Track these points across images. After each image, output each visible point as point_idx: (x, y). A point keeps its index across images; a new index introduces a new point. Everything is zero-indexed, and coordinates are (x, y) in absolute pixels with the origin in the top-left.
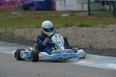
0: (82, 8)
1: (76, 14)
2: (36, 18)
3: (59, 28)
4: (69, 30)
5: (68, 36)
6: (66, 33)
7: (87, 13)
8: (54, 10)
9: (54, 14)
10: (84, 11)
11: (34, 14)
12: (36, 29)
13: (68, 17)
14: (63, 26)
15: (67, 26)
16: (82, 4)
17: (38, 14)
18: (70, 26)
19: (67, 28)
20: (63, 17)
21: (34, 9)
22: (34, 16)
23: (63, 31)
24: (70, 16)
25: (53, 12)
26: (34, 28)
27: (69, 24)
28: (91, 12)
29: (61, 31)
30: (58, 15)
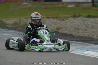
1: (80, 5)
2: (45, 8)
3: (68, 18)
4: (77, 21)
5: (79, 27)
6: (75, 23)
7: (91, 4)
8: (61, 1)
9: (61, 5)
10: (88, 3)
11: (43, 5)
12: (47, 19)
13: (73, 7)
14: (71, 17)
15: (75, 16)
17: (47, 5)
18: (78, 17)
19: (75, 18)
20: (69, 8)
21: (43, 0)
22: (43, 7)
23: (73, 22)
24: (75, 7)
25: (60, 3)
26: (45, 18)
27: (77, 15)
28: (95, 4)
29: (71, 22)
30: (65, 6)
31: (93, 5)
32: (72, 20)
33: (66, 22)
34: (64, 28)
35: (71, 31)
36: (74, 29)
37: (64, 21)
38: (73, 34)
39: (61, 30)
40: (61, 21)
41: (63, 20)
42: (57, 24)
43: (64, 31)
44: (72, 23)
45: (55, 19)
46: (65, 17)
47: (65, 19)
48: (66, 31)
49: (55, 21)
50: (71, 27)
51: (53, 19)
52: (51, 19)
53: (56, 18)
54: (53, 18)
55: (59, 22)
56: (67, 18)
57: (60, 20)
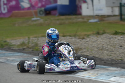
0: (112, 12)
2: (61, 24)
3: (90, 36)
4: (102, 39)
5: (103, 47)
6: (99, 42)
7: (119, 17)
8: (80, 14)
9: (80, 20)
10: (114, 16)
11: (58, 20)
13: (96, 22)
14: (93, 34)
15: (98, 33)
16: (112, 7)
17: (63, 20)
18: (103, 34)
19: (99, 36)
20: (90, 22)
21: (58, 14)
22: (58, 22)
23: (96, 41)
24: (99, 21)
25: (79, 16)
26: (60, 37)
27: (101, 32)
28: (123, 17)
29: (93, 40)
30: (85, 20)
31: (121, 19)
32: (94, 38)
33: (87, 41)
34: (84, 49)
35: (94, 52)
36: (98, 50)
37: (84, 40)
38: (96, 56)
39: (80, 52)
40: (81, 40)
41: (84, 38)
42: (75, 43)
43: (85, 52)
44: (94, 42)
45: (73, 38)
46: (85, 35)
47: (85, 37)
48: (88, 52)
49: (74, 39)
50: (93, 47)
51: (70, 38)
52: (68, 38)
53: (75, 36)
54: (70, 36)
55: (78, 41)
56: (88, 36)
57: (79, 39)
